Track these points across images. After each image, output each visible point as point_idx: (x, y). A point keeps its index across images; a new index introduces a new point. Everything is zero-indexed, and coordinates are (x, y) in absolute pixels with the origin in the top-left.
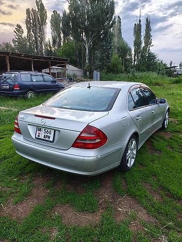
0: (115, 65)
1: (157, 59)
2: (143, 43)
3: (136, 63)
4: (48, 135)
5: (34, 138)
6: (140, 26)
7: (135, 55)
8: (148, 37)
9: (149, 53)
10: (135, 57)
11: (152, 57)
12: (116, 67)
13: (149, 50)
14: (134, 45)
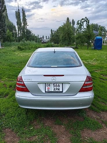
0: (9, 37)
1: (32, 33)
2: (23, 24)
3: (20, 35)
4: (58, 87)
5: (44, 92)
6: (19, 13)
7: (18, 30)
8: (25, 20)
9: (27, 30)
10: (18, 32)
11: (29, 32)
12: (9, 38)
13: (26, 28)
14: (17, 25)
